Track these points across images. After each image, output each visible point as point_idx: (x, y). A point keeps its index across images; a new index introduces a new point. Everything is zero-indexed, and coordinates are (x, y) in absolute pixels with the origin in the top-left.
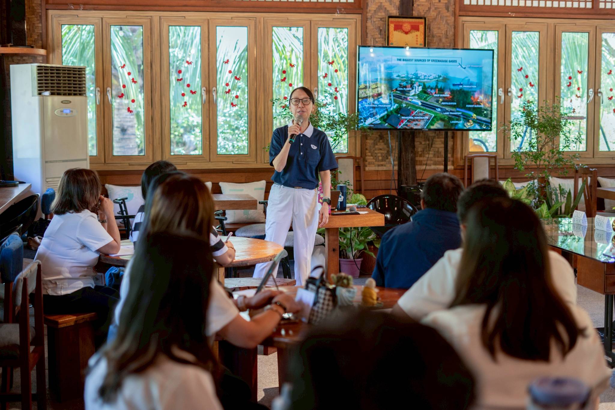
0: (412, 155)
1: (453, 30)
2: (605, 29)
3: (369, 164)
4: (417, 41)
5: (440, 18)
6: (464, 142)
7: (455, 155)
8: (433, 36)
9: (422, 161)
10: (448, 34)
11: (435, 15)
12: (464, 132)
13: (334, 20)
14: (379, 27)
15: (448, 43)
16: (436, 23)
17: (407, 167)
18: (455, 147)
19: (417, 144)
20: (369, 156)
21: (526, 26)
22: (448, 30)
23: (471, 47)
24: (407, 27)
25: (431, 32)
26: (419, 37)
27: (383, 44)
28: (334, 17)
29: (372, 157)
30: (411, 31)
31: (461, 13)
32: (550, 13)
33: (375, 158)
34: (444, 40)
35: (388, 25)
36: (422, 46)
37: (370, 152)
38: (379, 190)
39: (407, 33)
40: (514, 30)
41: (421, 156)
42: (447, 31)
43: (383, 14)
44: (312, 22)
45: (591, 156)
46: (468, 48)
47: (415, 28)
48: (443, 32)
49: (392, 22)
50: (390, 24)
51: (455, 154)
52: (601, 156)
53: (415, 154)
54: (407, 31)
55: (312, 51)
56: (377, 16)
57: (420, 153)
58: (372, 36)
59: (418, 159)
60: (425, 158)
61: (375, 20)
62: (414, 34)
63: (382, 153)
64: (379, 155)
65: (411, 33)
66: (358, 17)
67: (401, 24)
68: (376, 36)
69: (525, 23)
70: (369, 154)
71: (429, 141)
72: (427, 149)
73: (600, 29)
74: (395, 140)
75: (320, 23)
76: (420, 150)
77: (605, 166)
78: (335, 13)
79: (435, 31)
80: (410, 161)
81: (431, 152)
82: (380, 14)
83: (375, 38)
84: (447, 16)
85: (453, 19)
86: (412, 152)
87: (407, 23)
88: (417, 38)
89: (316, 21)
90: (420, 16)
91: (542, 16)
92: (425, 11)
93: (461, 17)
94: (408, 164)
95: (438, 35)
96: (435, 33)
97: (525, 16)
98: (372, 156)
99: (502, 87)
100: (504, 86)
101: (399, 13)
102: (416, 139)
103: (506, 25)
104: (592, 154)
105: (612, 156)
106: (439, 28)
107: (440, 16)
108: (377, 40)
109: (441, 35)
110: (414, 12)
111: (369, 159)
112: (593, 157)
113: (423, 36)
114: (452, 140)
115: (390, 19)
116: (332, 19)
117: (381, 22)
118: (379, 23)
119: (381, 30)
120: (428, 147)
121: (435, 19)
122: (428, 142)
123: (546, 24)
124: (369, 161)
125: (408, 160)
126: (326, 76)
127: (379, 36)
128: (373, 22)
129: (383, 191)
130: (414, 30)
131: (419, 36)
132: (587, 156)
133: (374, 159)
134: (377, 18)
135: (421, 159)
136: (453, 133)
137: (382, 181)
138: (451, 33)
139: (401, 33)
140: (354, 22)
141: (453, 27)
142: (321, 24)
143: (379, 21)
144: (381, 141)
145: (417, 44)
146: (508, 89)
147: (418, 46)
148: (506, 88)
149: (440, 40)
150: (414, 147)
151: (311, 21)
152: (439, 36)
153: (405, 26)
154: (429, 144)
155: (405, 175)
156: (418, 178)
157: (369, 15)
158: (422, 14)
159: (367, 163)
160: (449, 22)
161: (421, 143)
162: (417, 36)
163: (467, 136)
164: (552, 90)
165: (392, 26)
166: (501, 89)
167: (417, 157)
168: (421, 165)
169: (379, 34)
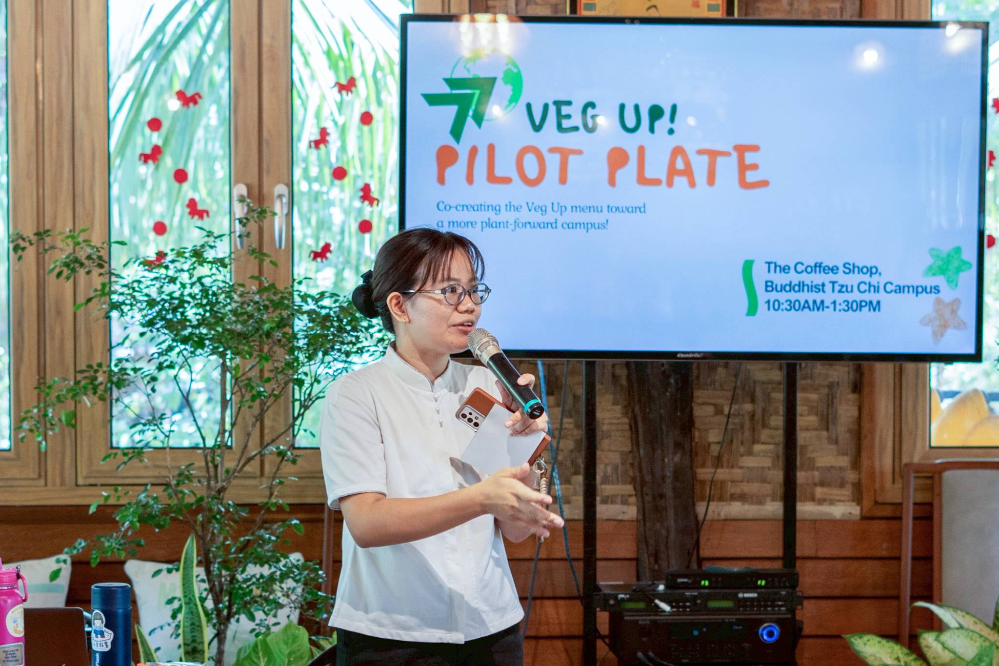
0: (677, 458)
6: (908, 405)
7: (865, 462)
9: (723, 482)
12: (910, 366)
17: (657, 509)
18: (866, 425)
19: (702, 412)
41: (718, 462)
51: (865, 454)
53: (692, 455)
55: (266, 40)
57: (715, 450)
59: (704, 473)
60: (737, 471)
71: (753, 401)
72: (747, 434)
76: (714, 437)
80: (669, 481)
81: (757, 447)
86: (678, 446)
94: (662, 496)
102: (700, 395)
114: (853, 397)
120: (747, 425)
122: (748, 407)
125: (663, 478)
129: (561, 603)
135: (722, 474)
136: (859, 370)
137: (555, 564)
145: (697, 5)
147: (703, 13)
150: (688, 425)
154: (752, 416)
155: (651, 541)
156: (705, 552)
161: (719, 411)
163: (922, 381)
167: (703, 465)
168: (721, 499)
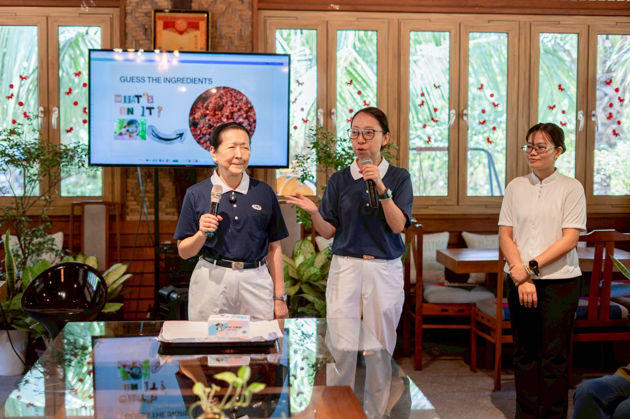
1: (250, 28)
2: (472, 27)
3: (132, 211)
4: (196, 44)
5: (230, 12)
8: (221, 37)
10: (243, 34)
11: (224, 9)
12: (269, 170)
13: (81, 15)
14: (144, 25)
15: (243, 47)
16: (225, 20)
20: (131, 201)
21: (356, 23)
22: (243, 29)
23: (277, 52)
24: (181, 24)
25: (218, 31)
26: (199, 38)
27: (149, 48)
28: (80, 12)
29: (135, 203)
30: (188, 30)
31: (262, 5)
32: (391, 5)
33: (140, 204)
34: (236, 42)
35: (155, 22)
36: (204, 51)
37: (132, 196)
38: (146, 247)
39: (181, 33)
40: (340, 28)
42: (241, 30)
43: (149, 7)
44: (49, 18)
45: (455, 203)
46: (273, 52)
47: (194, 26)
48: (236, 32)
49: (160, 18)
50: (157, 20)
52: (468, 203)
54: (182, 30)
55: (50, 58)
56: (140, 10)
58: (134, 37)
61: (137, 15)
62: (193, 33)
63: (149, 197)
64: (146, 199)
65: (188, 33)
66: (115, 12)
67: (173, 21)
68: (139, 38)
69: (355, 19)
70: (132, 198)
73: (466, 26)
74: (168, 179)
75: (61, 19)
77: (474, 217)
78: (80, 7)
79: (224, 31)
82: (144, 7)
83: (138, 40)
84: (241, 10)
85: (250, 13)
87: (181, 20)
88: (196, 40)
89: (55, 17)
90: (201, 9)
91: (380, 8)
92: (209, 3)
93: (263, 11)
95: (228, 35)
96: (224, 32)
97: (354, 9)
98: (135, 200)
99: (322, 108)
100: (325, 106)
101: (171, 5)
103: (327, 22)
104: (456, 199)
105: (486, 203)
106: (230, 26)
107: (230, 10)
108: (141, 42)
109: (233, 36)
110: (193, 5)
111: (132, 204)
112: (458, 204)
113: (204, 37)
115: (158, 14)
116: (78, 15)
117: (146, 18)
118: (142, 19)
119: (146, 30)
121: (223, 14)
123: (386, 20)
124: (131, 207)
126: (70, 92)
127: (144, 37)
128: (134, 18)
130: (191, 29)
131: (199, 36)
132: (449, 203)
133: (138, 204)
134: (140, 13)
138: (247, 32)
139: (174, 32)
140: (109, 19)
141: (250, 24)
142: (61, 22)
143: (143, 16)
144: (148, 180)
145: (196, 48)
146: (331, 110)
147: (199, 50)
148: (329, 108)
149: (232, 42)
151: (47, 17)
152: (230, 37)
153: (179, 24)
157: (129, 8)
158: (205, 7)
159: (128, 211)
160: (244, 17)
162: (196, 36)
163: (274, 175)
164: (396, 111)
165: (160, 24)
166: (321, 110)
169: (143, 34)
